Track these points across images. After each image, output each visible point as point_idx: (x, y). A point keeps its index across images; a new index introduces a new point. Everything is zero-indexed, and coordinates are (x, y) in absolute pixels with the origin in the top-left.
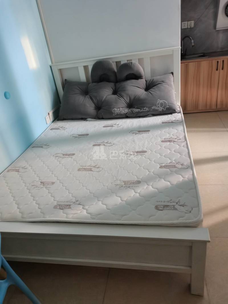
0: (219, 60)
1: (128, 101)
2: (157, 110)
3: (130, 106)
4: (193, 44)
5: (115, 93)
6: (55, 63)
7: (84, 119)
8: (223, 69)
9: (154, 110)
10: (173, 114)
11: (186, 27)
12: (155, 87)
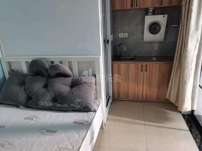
0: (143, 65)
1: (53, 96)
2: (75, 107)
3: (55, 100)
4: (125, 50)
5: (46, 86)
6: (5, 56)
7: (17, 106)
8: (146, 71)
9: (72, 107)
10: (89, 113)
11: (122, 37)
12: (77, 87)
